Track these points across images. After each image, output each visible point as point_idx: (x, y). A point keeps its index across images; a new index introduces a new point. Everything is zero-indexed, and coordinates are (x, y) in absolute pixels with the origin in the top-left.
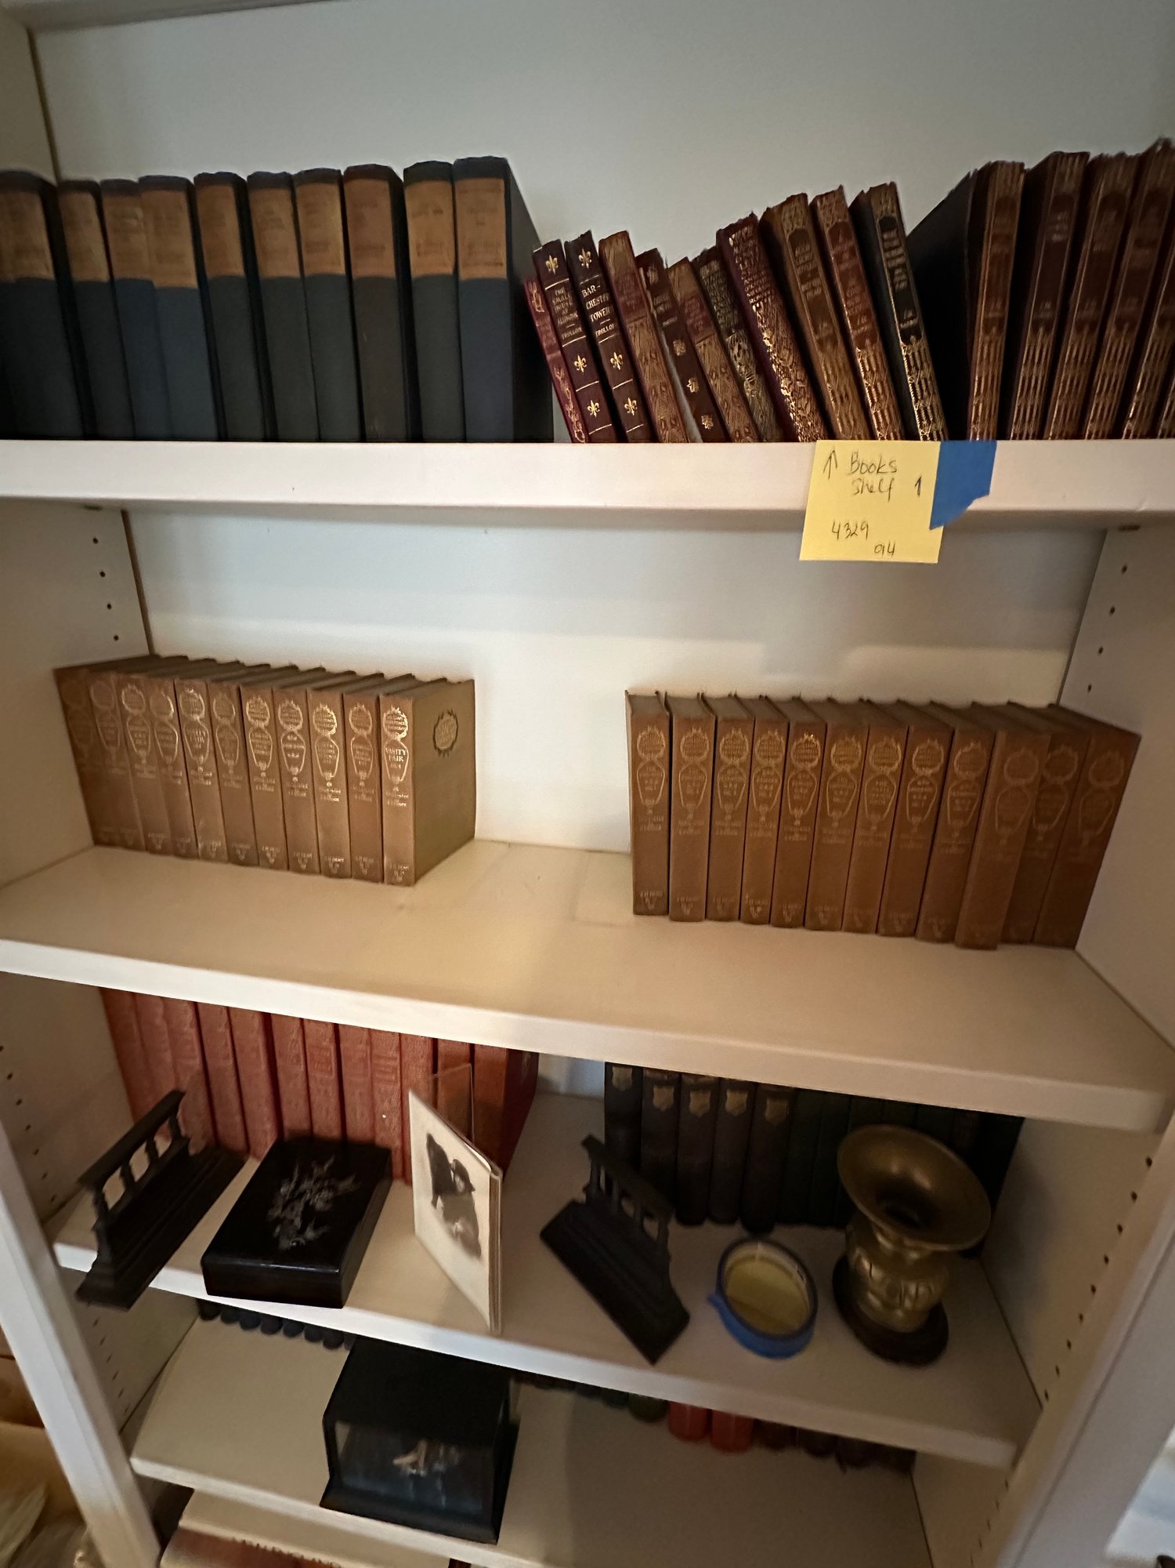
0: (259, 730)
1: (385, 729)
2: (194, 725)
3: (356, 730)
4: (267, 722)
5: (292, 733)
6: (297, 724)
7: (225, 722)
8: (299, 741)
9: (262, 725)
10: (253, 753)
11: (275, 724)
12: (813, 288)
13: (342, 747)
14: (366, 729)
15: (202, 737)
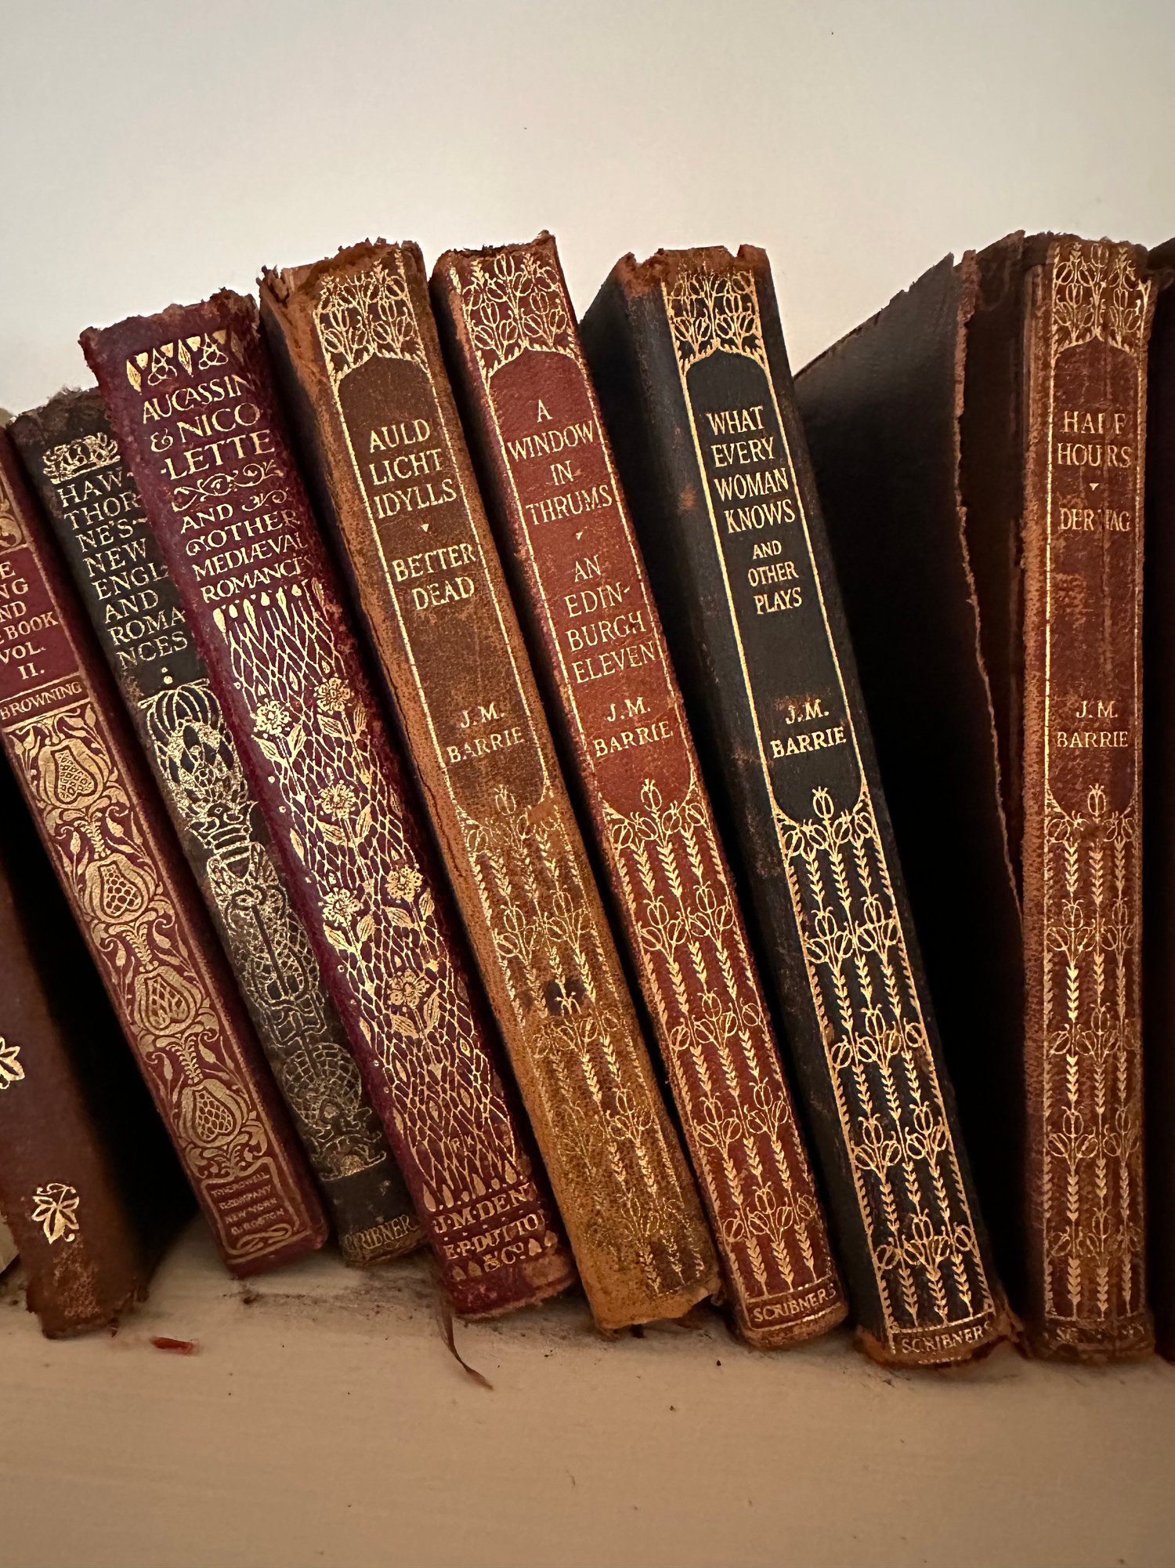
12: (442, 576)
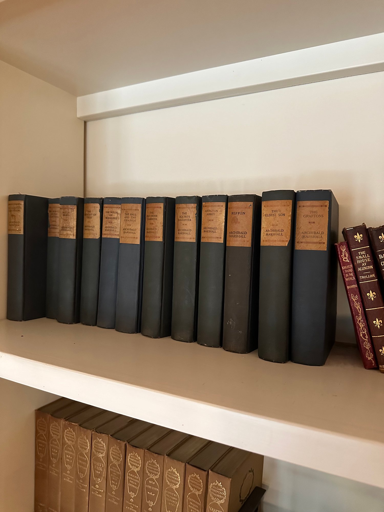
0: (133, 472)
1: (210, 494)
2: (98, 460)
3: (192, 489)
4: (139, 468)
5: (152, 480)
6: (156, 475)
7: (115, 462)
8: (155, 486)
9: (136, 470)
10: (128, 485)
11: (143, 472)
13: (181, 497)
14: (199, 490)
15: (101, 467)
